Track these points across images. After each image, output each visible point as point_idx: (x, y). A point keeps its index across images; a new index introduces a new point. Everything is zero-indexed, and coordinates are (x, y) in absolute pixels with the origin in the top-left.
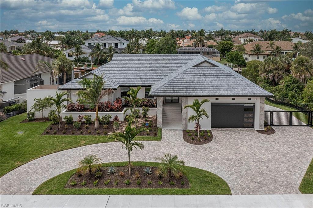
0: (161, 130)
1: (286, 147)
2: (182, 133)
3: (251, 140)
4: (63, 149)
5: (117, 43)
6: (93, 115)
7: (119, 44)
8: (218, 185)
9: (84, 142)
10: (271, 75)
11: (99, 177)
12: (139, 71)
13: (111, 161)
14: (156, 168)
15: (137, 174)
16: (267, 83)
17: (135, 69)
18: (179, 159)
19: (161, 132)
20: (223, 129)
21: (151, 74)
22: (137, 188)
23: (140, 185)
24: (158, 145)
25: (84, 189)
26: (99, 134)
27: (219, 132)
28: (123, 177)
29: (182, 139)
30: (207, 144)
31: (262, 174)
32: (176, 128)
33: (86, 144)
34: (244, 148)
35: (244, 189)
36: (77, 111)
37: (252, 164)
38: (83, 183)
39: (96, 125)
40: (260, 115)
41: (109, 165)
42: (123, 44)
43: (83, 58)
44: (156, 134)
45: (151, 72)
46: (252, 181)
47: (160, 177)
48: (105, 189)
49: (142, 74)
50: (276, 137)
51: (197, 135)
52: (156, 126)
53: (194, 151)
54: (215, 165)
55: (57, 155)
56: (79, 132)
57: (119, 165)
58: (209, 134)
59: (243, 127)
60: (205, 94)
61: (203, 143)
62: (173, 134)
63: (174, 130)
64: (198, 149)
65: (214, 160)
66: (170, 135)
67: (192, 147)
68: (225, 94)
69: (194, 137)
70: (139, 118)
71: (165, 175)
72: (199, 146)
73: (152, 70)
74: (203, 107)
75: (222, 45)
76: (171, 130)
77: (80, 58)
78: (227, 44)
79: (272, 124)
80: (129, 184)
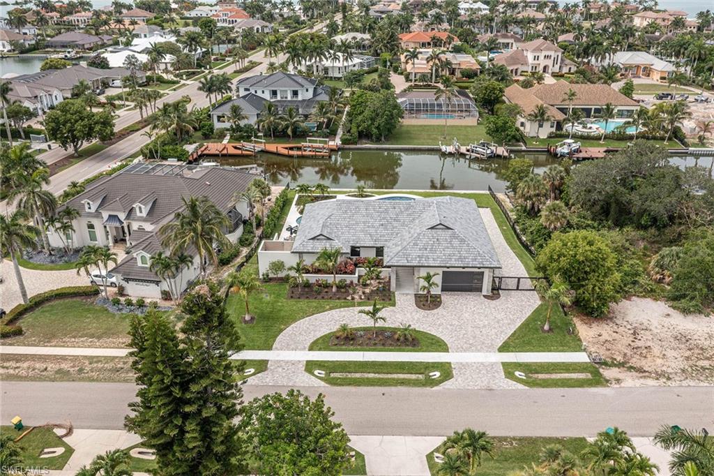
0: (394, 293)
1: (503, 313)
2: (414, 298)
3: (475, 306)
4: (313, 314)
5: (297, 91)
6: (330, 278)
7: (300, 93)
8: (440, 345)
9: (328, 307)
10: (529, 203)
11: (352, 339)
12: (369, 227)
13: (358, 326)
14: (395, 333)
15: (381, 337)
16: (525, 211)
17: (364, 223)
18: (412, 327)
19: (394, 296)
20: (453, 293)
21: (381, 230)
22: (382, 347)
23: (383, 345)
24: (393, 311)
25: (344, 347)
26: (339, 299)
27: (448, 297)
28: (370, 339)
29: (414, 304)
30: (435, 310)
31: (475, 337)
32: (407, 292)
33: (331, 309)
34: (466, 315)
35: (458, 348)
36: (312, 273)
37: (470, 329)
38: (342, 343)
39: (334, 289)
40: (488, 282)
41: (357, 329)
42: (307, 90)
43: (245, 126)
44: (390, 300)
45: (381, 228)
46: (466, 343)
47: (398, 340)
48: (359, 347)
49: (372, 231)
50: (498, 304)
51: (427, 301)
52: (389, 290)
53: (424, 317)
54: (440, 330)
55: (310, 319)
56: (320, 297)
57: (365, 329)
58: (439, 300)
59: (471, 291)
60: (437, 265)
61: (433, 309)
62: (405, 298)
63: (407, 294)
64: (428, 315)
65: (439, 325)
66: (403, 300)
67: (422, 312)
68: (456, 265)
69: (425, 303)
70: (372, 279)
71: (402, 338)
72: (428, 312)
73: (382, 225)
74: (434, 280)
75: (484, 91)
76: (404, 294)
77: (239, 125)
78: (494, 88)
79: (499, 288)
80: (375, 344)
